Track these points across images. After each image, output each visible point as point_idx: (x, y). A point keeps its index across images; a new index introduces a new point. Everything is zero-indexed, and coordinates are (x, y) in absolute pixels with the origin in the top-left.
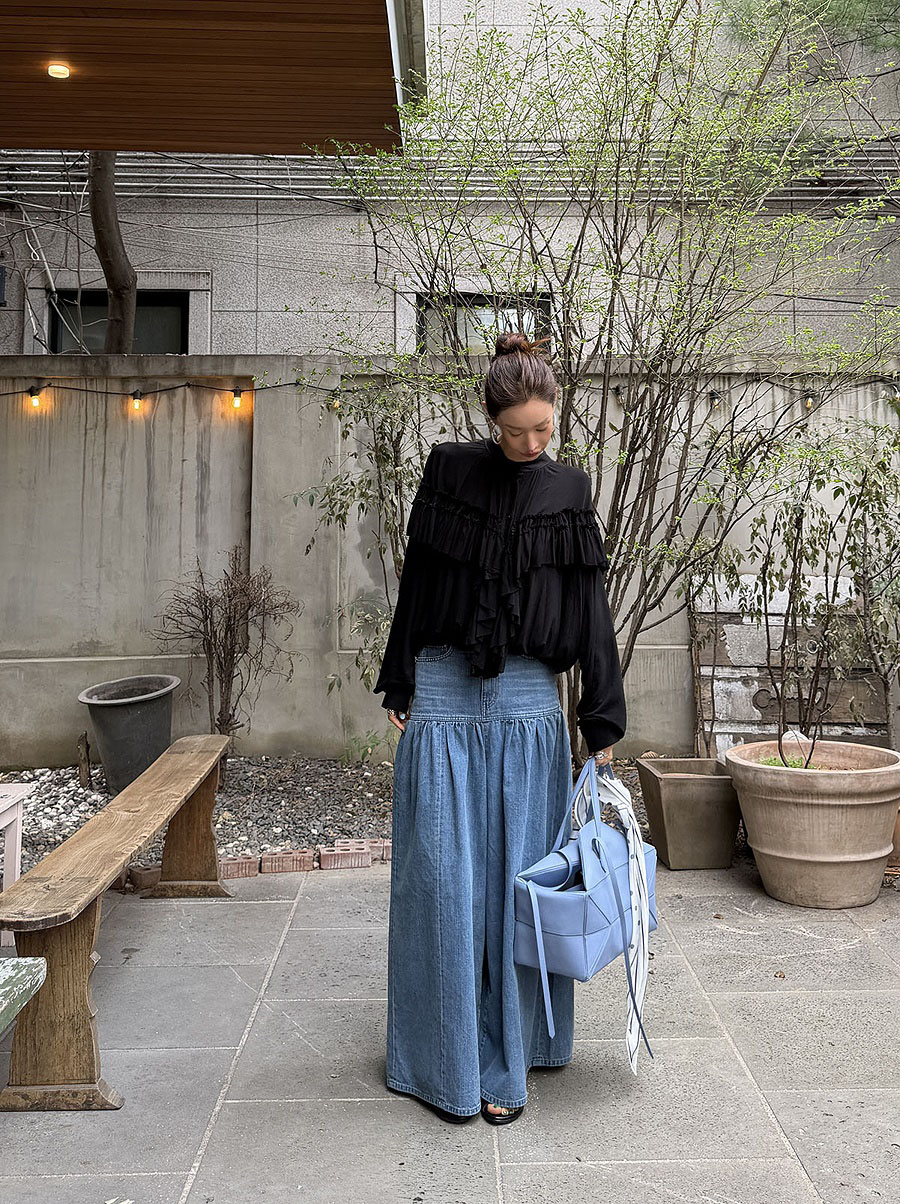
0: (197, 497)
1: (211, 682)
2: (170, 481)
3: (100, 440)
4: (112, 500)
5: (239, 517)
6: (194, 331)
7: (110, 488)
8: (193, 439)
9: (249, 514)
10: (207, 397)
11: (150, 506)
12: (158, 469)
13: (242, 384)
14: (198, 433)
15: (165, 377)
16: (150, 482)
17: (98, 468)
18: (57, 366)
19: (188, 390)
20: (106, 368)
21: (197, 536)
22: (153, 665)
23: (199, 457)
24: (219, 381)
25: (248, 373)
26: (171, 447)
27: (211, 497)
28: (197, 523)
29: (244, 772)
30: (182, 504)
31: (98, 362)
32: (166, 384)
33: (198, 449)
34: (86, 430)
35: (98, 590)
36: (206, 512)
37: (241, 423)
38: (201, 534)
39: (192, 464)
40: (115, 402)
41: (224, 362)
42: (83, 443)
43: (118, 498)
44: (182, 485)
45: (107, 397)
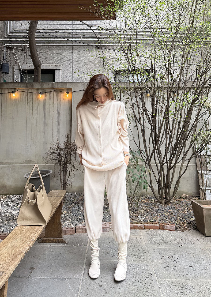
0: (57, 121)
1: (61, 172)
2: (50, 117)
3: (31, 106)
4: (34, 122)
5: (68, 127)
6: (57, 81)
7: (34, 119)
8: (56, 105)
9: (71, 126)
10: (59, 94)
11: (45, 124)
12: (46, 114)
13: (69, 91)
14: (57, 104)
15: (48, 88)
16: (44, 117)
17: (31, 113)
18: (19, 85)
19: (54, 92)
20: (33, 86)
21: (57, 132)
22: (45, 167)
23: (57, 110)
24: (63, 89)
25: (70, 87)
26: (50, 107)
27: (61, 121)
28: (57, 128)
29: (70, 197)
30: (53, 123)
31: (30, 84)
32: (49, 90)
33: (57, 108)
34: (27, 103)
35: (31, 146)
36: (59, 125)
37: (69, 101)
38: (58, 131)
39: (56, 112)
40: (35, 95)
41: (64, 84)
42: (27, 106)
43: (36, 121)
44: (53, 118)
45: (33, 94)
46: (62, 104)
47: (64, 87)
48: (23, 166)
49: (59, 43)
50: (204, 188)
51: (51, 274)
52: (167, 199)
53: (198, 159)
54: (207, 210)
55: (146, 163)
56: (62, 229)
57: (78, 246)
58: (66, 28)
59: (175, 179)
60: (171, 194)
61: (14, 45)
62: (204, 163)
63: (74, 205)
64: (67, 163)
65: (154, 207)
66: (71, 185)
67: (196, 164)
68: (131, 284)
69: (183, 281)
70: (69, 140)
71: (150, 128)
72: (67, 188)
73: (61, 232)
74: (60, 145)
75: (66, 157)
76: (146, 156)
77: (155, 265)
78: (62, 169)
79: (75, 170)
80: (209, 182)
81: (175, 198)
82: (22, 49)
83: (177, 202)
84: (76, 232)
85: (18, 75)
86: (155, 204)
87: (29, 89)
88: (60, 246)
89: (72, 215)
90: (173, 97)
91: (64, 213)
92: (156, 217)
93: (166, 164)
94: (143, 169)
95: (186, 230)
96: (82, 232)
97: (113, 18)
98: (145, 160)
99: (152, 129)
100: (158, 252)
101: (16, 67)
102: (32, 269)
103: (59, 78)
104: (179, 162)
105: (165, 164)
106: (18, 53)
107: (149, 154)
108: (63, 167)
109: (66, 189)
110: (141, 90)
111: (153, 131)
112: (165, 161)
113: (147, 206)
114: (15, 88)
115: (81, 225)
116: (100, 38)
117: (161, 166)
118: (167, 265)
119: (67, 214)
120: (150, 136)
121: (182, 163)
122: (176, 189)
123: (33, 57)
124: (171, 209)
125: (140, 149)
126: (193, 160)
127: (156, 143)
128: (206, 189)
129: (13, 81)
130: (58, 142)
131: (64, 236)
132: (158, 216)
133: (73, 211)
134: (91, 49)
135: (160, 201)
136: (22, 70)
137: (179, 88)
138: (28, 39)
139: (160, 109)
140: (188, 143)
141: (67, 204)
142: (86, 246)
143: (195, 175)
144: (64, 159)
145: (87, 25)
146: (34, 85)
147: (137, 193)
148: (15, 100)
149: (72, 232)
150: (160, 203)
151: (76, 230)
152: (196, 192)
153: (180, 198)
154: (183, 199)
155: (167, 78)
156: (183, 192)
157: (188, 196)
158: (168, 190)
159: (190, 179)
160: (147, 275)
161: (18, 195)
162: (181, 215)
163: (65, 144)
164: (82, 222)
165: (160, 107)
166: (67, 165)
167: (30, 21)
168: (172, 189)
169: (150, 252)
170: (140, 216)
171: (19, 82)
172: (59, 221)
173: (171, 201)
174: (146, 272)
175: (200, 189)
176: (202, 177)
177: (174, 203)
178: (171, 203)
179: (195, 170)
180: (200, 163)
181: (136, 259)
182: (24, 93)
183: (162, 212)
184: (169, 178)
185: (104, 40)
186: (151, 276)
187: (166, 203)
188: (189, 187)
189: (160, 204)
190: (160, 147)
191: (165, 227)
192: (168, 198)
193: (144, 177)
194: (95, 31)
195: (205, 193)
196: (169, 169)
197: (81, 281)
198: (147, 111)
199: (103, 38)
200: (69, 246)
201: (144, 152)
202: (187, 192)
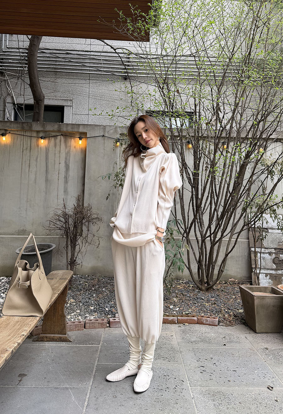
0: (64, 177)
1: (67, 247)
2: (54, 171)
3: (28, 154)
4: (32, 176)
5: (80, 185)
6: (66, 121)
7: (31, 173)
8: (63, 155)
9: (84, 184)
10: (69, 140)
11: (47, 180)
12: (50, 167)
13: (83, 135)
14: (65, 153)
15: (53, 131)
16: (47, 171)
17: (27, 165)
18: (13, 125)
19: (62, 137)
20: (31, 127)
21: (64, 192)
22: (46, 239)
23: (66, 162)
24: (74, 134)
25: (85, 131)
26: (55, 158)
27: (70, 177)
28: (64, 187)
29: (80, 281)
30: (58, 179)
31: (28, 124)
32: (54, 134)
33: (65, 159)
34: (23, 150)
35: (26, 210)
36: (68, 183)
37: (82, 150)
38: (66, 191)
39: (63, 165)
40: (34, 140)
41: (76, 126)
42: (22, 155)
43: (35, 176)
44: (59, 172)
45: (31, 138)
46: (72, 154)
47: (76, 130)
48: (15, 237)
49: (71, 69)
50: (258, 272)
51: (48, 382)
52: (208, 284)
53: (251, 233)
54: (259, 298)
55: (183, 236)
56: (66, 323)
57: (87, 345)
58: (81, 49)
59: (221, 258)
60: (215, 277)
61: (6, 68)
62: (258, 238)
63: (84, 292)
64: (76, 234)
65: (192, 295)
66: (81, 264)
67: (248, 239)
68: (156, 394)
69: (223, 389)
70: (81, 204)
71: (191, 190)
72: (76, 268)
73: (65, 327)
74: (67, 210)
75: (75, 227)
76: (183, 227)
77: (189, 370)
78: (69, 243)
79: (87, 244)
80: (264, 263)
81: (220, 284)
82: (19, 75)
83: (222, 289)
84: (85, 328)
85: (10, 111)
86: (194, 290)
87: (25, 131)
88: (62, 345)
89: (81, 305)
90: (221, 150)
91: (69, 302)
92: (193, 308)
93: (209, 238)
94: (179, 244)
95: (232, 324)
96: (93, 327)
97: (146, 38)
98: (183, 232)
99: (192, 192)
100: (193, 353)
101: (9, 100)
102: (22, 375)
103: (69, 118)
104: (226, 235)
105: (207, 239)
106: (12, 80)
107: (188, 224)
108: (71, 240)
109: (74, 270)
110: (181, 140)
111: (194, 194)
112: (208, 234)
113: (182, 293)
114: (6, 129)
115: (93, 318)
116: (128, 66)
117: (203, 241)
118: (204, 369)
119: (74, 304)
120: (190, 201)
121: (231, 238)
122: (221, 271)
123: (33, 86)
124: (213, 297)
125: (176, 218)
126: (244, 233)
127: (198, 209)
128: (260, 272)
129: (4, 119)
130: (65, 206)
131: (69, 333)
132: (196, 306)
133: (83, 299)
134: (116, 80)
135: (200, 286)
136: (17, 104)
137: (229, 139)
138: (27, 61)
139: (205, 165)
140: (239, 211)
141: (75, 290)
142: (98, 346)
143: (246, 254)
144: (72, 229)
145: (111, 46)
146: (33, 125)
147: (169, 276)
148: (5, 146)
149: (79, 327)
150: (200, 289)
151: (86, 325)
152: (247, 276)
153: (226, 283)
154: (231, 284)
155: (214, 123)
156: (230, 275)
157: (236, 281)
158: (210, 272)
159: (240, 259)
160: (178, 382)
161: (7, 277)
162: (226, 305)
163: (75, 208)
164: (94, 314)
165: (205, 162)
166: (76, 238)
167: (30, 37)
168: (216, 272)
169: (182, 353)
170: (172, 307)
171: (13, 120)
172: (63, 311)
173: (214, 287)
174: (176, 378)
175: (252, 271)
176: (255, 256)
177: (218, 290)
178: (214, 289)
179: (247, 247)
180: (254, 238)
181: (164, 362)
182: (19, 136)
183: (202, 301)
184: (213, 257)
185: (133, 68)
186: (183, 383)
187: (207, 290)
188: (238, 269)
189: (200, 291)
190: (202, 216)
191: (205, 321)
192: (211, 283)
193: (180, 255)
194: (121, 55)
195: (258, 278)
196: (213, 244)
197: (89, 391)
198: (188, 168)
199: (133, 66)
200: (75, 345)
201: (181, 221)
202: (235, 276)
